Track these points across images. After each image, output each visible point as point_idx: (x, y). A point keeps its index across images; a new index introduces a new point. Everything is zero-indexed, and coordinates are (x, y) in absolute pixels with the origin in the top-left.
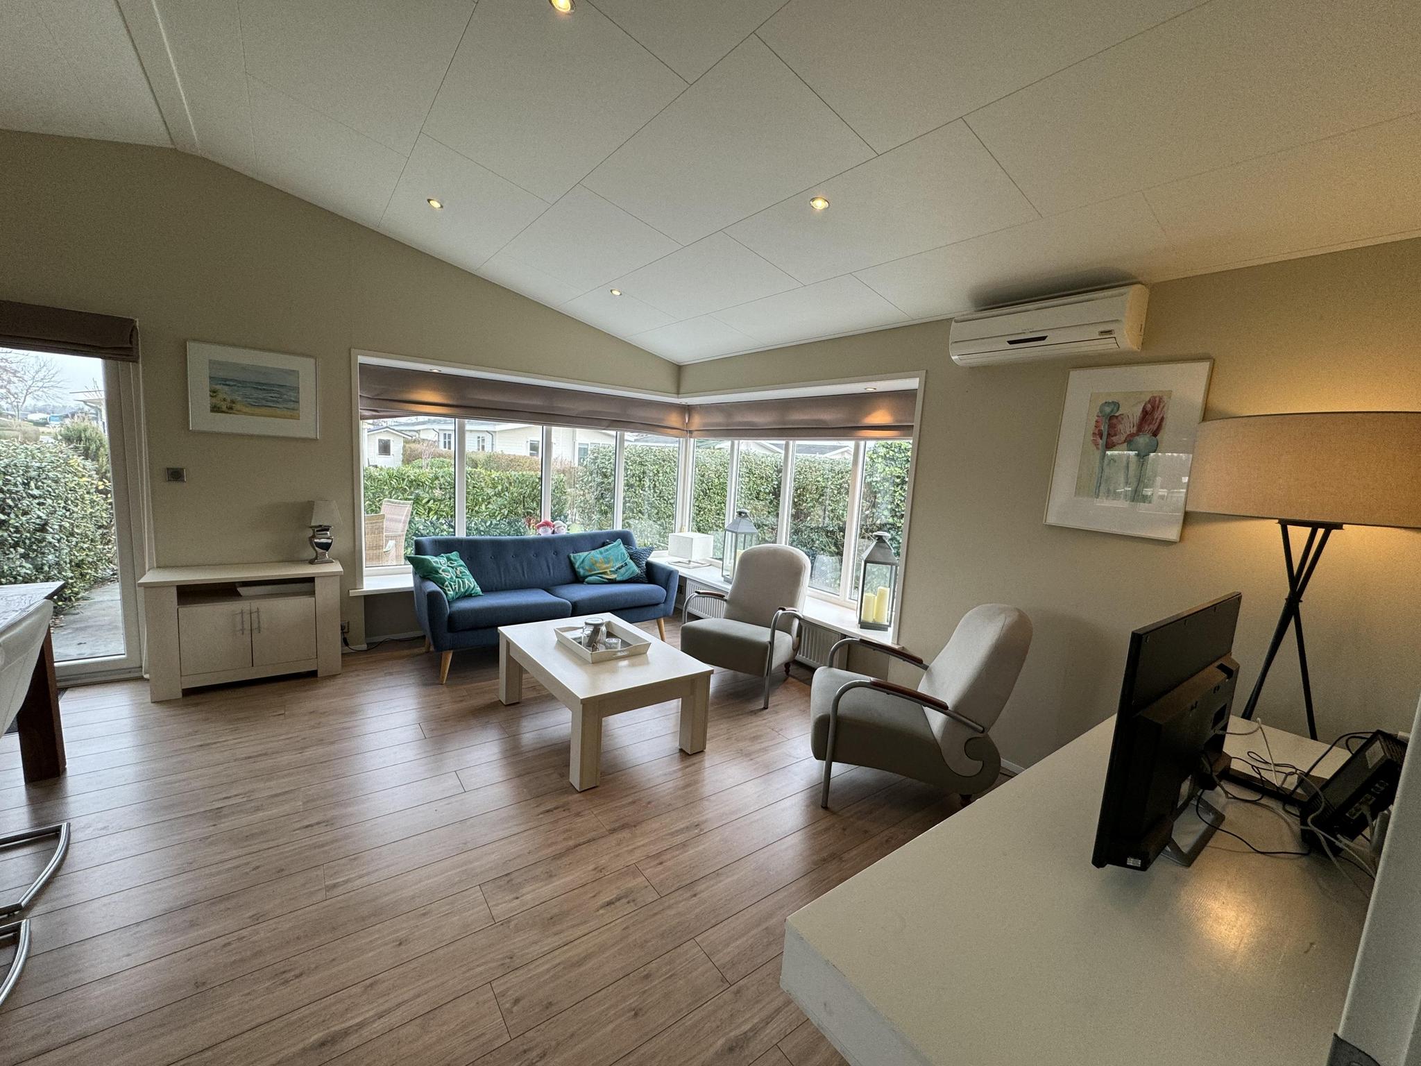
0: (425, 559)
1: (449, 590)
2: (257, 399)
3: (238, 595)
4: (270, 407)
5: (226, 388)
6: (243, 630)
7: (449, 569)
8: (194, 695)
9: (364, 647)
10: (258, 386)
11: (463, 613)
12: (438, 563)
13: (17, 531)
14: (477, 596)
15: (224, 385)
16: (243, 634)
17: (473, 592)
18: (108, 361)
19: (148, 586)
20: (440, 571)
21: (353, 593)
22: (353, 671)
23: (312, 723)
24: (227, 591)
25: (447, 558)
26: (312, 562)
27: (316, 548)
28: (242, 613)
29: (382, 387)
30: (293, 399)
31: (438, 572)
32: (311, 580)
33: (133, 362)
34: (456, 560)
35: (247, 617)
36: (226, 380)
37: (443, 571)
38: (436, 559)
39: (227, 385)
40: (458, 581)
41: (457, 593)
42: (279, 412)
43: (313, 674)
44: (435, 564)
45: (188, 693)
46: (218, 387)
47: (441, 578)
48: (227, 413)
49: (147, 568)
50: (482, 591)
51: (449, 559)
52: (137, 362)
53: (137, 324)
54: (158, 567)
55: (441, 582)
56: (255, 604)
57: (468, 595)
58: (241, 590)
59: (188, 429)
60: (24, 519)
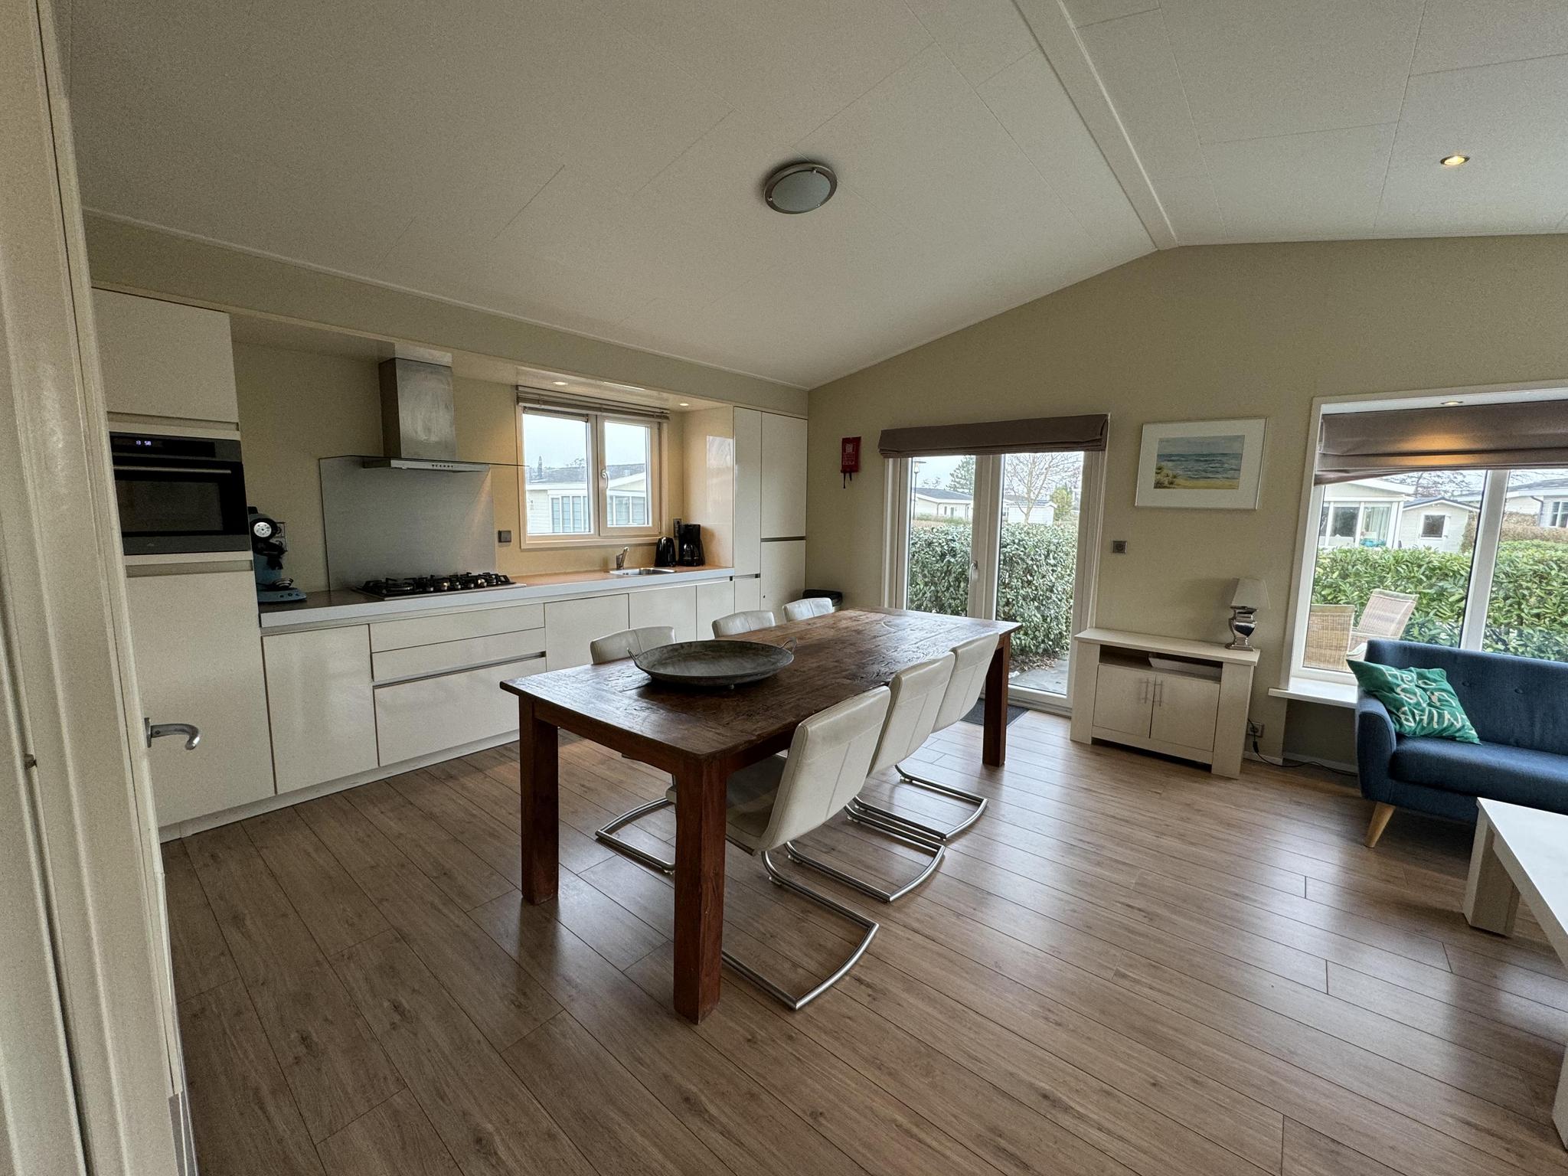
0: (1380, 669)
1: (1407, 720)
2: (1196, 471)
3: (1148, 665)
4: (1209, 478)
5: (1170, 464)
6: (1146, 699)
7: (1417, 690)
8: (1101, 745)
9: (1279, 761)
10: (1200, 458)
11: (1423, 758)
12: (1397, 678)
13: (1036, 590)
14: (1467, 742)
15: (1168, 461)
16: (1145, 702)
17: (1457, 735)
18: (1088, 452)
19: (1081, 641)
20: (1398, 690)
21: (1273, 692)
22: (1251, 782)
23: (1184, 815)
24: (1139, 659)
25: (1418, 673)
26: (1228, 646)
27: (1235, 632)
28: (1148, 682)
29: (1358, 439)
30: (1234, 467)
31: (1392, 690)
32: (1219, 665)
33: (1102, 450)
34: (1435, 681)
35: (1151, 689)
36: (1171, 455)
37: (1403, 690)
38: (1395, 671)
39: (1171, 461)
40: (1430, 713)
41: (1423, 728)
42: (1219, 483)
43: (1207, 768)
44: (1390, 678)
45: (1097, 742)
46: (1164, 464)
47: (1396, 700)
48: (1169, 488)
49: (1088, 626)
50: (1481, 738)
51: (1421, 676)
52: (1104, 450)
53: (1109, 418)
54: (1096, 627)
55: (1394, 707)
56: (1161, 677)
57: (1447, 736)
58: (1153, 661)
59: (1134, 505)
60: (1041, 581)
